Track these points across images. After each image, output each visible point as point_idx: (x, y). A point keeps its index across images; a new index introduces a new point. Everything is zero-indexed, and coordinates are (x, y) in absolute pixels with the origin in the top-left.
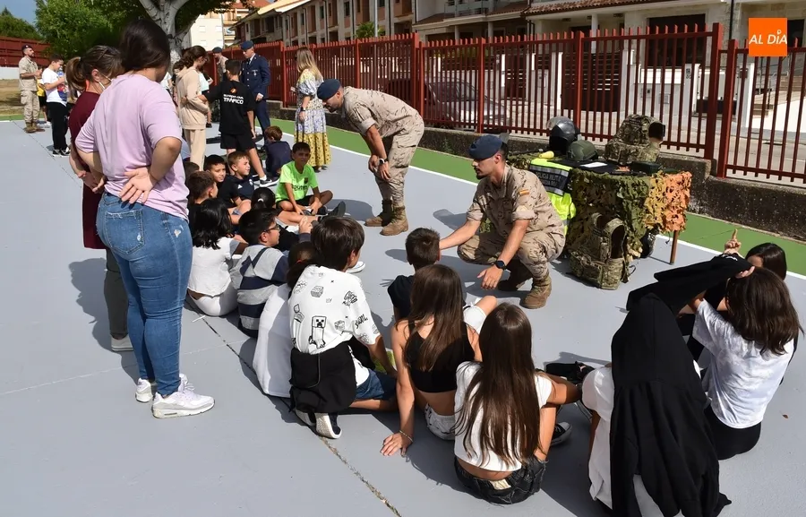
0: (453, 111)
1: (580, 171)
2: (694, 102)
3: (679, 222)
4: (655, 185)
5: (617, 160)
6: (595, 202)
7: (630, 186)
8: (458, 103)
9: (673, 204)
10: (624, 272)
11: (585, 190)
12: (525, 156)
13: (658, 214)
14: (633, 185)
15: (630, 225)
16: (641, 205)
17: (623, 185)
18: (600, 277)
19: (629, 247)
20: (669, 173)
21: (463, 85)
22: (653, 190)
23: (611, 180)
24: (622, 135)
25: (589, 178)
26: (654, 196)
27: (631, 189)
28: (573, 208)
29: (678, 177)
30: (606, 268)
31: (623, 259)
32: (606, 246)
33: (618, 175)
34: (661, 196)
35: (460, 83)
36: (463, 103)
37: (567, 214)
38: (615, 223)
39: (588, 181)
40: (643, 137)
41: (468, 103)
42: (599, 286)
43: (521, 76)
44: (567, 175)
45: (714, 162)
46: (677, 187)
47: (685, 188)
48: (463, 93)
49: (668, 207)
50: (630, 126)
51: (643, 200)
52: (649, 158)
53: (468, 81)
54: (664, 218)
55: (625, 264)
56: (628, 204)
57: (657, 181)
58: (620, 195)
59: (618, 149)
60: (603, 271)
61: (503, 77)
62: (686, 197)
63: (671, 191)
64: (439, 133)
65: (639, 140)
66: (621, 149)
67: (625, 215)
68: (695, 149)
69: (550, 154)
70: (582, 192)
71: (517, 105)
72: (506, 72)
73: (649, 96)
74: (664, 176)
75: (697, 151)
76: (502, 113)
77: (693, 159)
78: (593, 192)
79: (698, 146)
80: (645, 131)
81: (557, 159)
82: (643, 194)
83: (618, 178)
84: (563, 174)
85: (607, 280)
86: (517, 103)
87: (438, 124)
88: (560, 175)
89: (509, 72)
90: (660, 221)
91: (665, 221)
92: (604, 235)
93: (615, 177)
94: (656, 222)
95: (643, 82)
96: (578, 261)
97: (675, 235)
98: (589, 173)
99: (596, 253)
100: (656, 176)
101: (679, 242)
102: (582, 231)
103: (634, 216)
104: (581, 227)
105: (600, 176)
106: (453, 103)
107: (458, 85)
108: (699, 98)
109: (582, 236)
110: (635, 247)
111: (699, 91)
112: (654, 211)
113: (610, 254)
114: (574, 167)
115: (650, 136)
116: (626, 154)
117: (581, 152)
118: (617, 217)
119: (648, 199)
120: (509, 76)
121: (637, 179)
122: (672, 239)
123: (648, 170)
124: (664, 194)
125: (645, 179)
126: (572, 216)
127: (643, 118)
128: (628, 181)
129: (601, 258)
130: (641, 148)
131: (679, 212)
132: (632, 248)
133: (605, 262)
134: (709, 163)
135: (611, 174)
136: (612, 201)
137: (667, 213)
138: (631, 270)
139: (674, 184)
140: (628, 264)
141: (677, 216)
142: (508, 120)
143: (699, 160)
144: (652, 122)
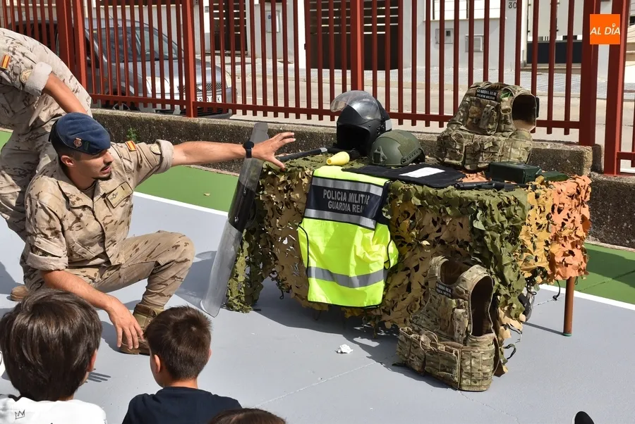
0: (131, 76)
1: (402, 185)
2: (523, 47)
3: (576, 263)
4: (534, 202)
5: (459, 163)
6: (432, 238)
7: (494, 207)
8: (139, 65)
9: (565, 233)
10: (496, 359)
11: (413, 218)
12: (300, 162)
13: (540, 252)
14: (500, 206)
15: (500, 275)
16: (513, 238)
17: (483, 207)
18: (457, 371)
19: (502, 313)
20: (554, 179)
21: (147, 34)
22: (530, 212)
23: (461, 199)
24: (465, 118)
25: (421, 197)
26: (533, 222)
27: (497, 213)
28: (393, 249)
29: (568, 186)
30: (467, 352)
31: (494, 335)
32: (463, 315)
33: (471, 189)
34: (543, 221)
35: (142, 28)
36: (148, 64)
37: (383, 259)
38: (475, 274)
39: (418, 202)
40: (502, 121)
41: (157, 64)
42: (456, 386)
43: (236, 15)
44: (379, 192)
45: (596, 149)
46: (569, 203)
47: (582, 204)
48: (147, 47)
49: (556, 238)
50: (478, 102)
51: (516, 231)
52: (516, 155)
53: (155, 25)
54: (551, 258)
55: (497, 344)
56: (494, 239)
57: (537, 197)
58: (478, 225)
59: (461, 143)
60: (462, 359)
61: (207, 16)
62: (583, 218)
63: (560, 211)
64: (118, 118)
65: (495, 126)
66: (466, 142)
67: (490, 258)
68: (562, 130)
69: (343, 157)
70: (408, 222)
71: (233, 64)
72: (211, 8)
73: (449, 40)
74: (548, 186)
75: (567, 133)
76: (218, 79)
77: (561, 147)
78: (427, 219)
79: (566, 125)
80: (505, 111)
81: (357, 165)
82: (515, 221)
83: (472, 194)
84: (373, 190)
85: (470, 375)
86: (233, 60)
87: (108, 102)
88: (367, 194)
89: (216, 8)
90: (543, 263)
91: (552, 263)
92: (457, 295)
93: (467, 194)
94: (537, 264)
95: (437, 17)
96: (415, 344)
97: (569, 284)
98: (420, 189)
99: (446, 328)
100: (535, 188)
101: (576, 294)
102: (409, 289)
103: (506, 260)
104: (406, 282)
105: (440, 192)
106: (131, 65)
107: (138, 32)
108: (530, 39)
109: (409, 297)
110: (513, 314)
111: (531, 28)
112: (535, 248)
113: (470, 328)
114: (393, 179)
115: (515, 117)
116: (475, 152)
117: (396, 149)
118: (475, 262)
119: (524, 228)
120: (217, 15)
121: (506, 195)
122: (563, 291)
123: (519, 177)
124: (548, 218)
125: (519, 193)
126: (393, 262)
127: (501, 87)
128: (491, 198)
129: (456, 335)
130: (501, 140)
131: (574, 245)
132: (508, 313)
133: (465, 343)
134: (588, 151)
135: (458, 188)
136: (464, 235)
137: (556, 249)
138: (507, 353)
139: (564, 199)
140: (501, 343)
141: (571, 253)
142: (228, 91)
143: (573, 148)
144: (517, 94)
